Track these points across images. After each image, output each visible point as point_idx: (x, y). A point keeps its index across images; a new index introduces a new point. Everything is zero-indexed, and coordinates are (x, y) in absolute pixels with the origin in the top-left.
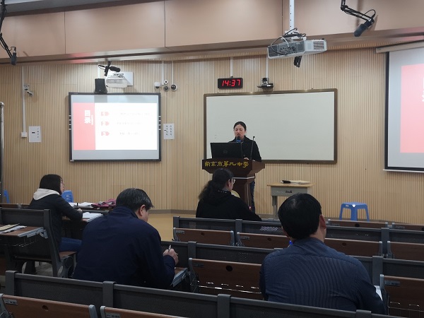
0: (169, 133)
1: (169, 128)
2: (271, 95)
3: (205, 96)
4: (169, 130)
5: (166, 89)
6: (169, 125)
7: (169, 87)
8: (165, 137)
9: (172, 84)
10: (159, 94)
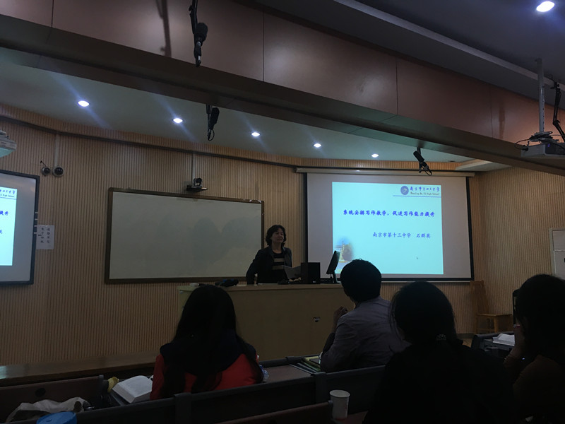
0: (45, 239)
1: (46, 232)
2: (199, 200)
3: (112, 190)
4: (45, 236)
5: (46, 172)
6: (45, 227)
7: (52, 170)
8: (39, 246)
9: (56, 166)
10: (37, 179)
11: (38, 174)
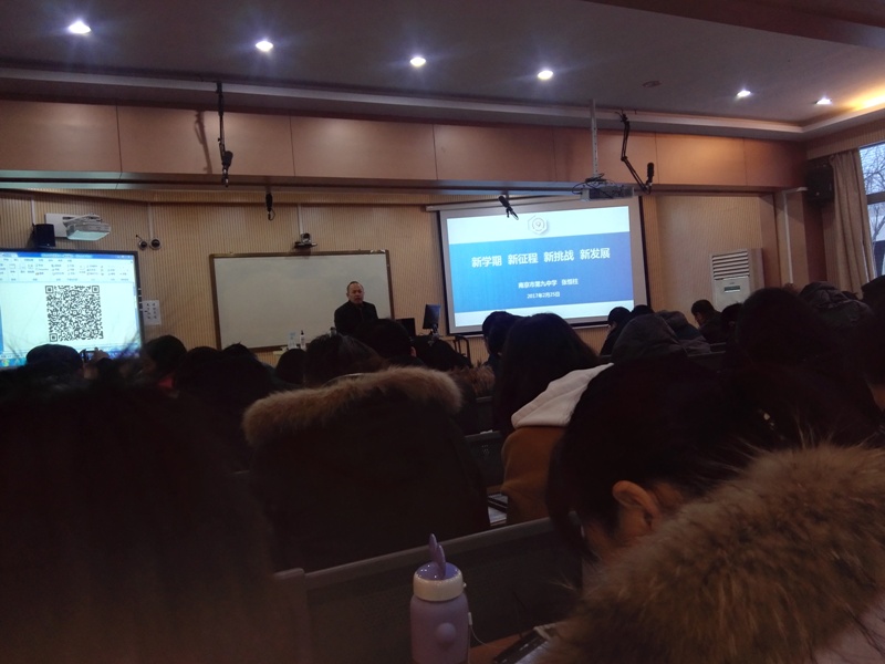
0: (152, 315)
1: (151, 307)
2: (311, 257)
3: (212, 257)
4: (151, 311)
5: (143, 246)
6: (151, 302)
7: (150, 243)
8: (146, 321)
9: (152, 238)
10: (134, 254)
11: (136, 249)
